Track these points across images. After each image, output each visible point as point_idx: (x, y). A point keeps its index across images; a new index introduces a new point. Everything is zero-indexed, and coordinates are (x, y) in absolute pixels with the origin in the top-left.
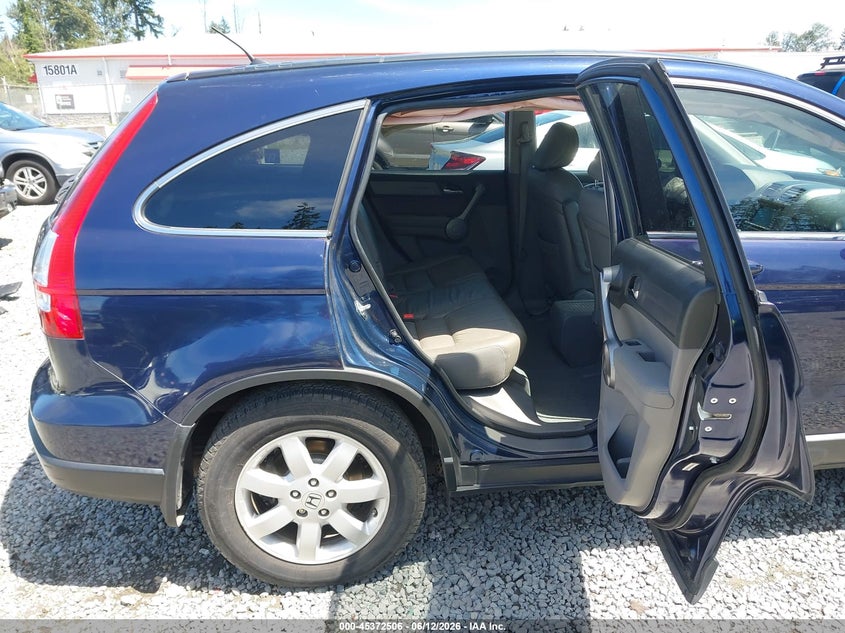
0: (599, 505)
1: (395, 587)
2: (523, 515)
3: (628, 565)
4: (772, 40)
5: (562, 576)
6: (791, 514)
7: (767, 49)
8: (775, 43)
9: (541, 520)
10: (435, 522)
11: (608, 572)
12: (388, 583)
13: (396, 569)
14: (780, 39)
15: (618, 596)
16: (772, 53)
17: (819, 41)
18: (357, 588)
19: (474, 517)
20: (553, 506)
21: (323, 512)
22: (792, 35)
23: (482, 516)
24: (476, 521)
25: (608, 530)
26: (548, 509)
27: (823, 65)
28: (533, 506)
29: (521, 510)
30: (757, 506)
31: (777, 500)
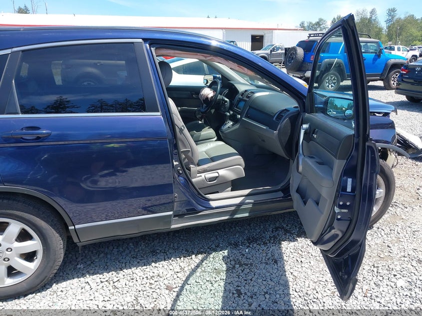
0: (165, 243)
1: (52, 293)
2: (127, 251)
3: (171, 270)
4: (302, 25)
5: (138, 278)
6: (251, 238)
7: (297, 29)
8: (303, 27)
9: (136, 253)
10: (82, 260)
11: (161, 273)
12: (49, 292)
13: (54, 284)
14: (306, 25)
15: (162, 284)
16: (301, 31)
17: (322, 26)
18: (30, 296)
19: (102, 255)
20: (142, 246)
21: (6, 260)
22: (311, 23)
23: (106, 254)
24: (104, 257)
25: (167, 254)
26: (140, 248)
27: (309, 37)
28: (133, 247)
29: (126, 249)
30: (237, 236)
31: (247, 233)
